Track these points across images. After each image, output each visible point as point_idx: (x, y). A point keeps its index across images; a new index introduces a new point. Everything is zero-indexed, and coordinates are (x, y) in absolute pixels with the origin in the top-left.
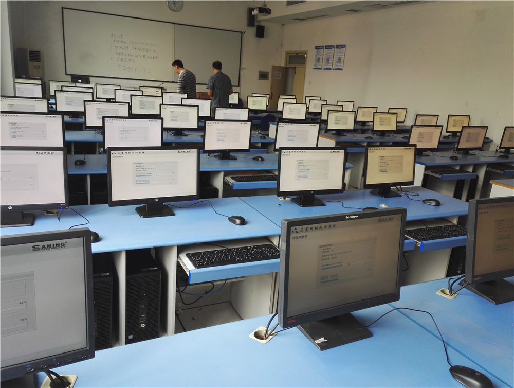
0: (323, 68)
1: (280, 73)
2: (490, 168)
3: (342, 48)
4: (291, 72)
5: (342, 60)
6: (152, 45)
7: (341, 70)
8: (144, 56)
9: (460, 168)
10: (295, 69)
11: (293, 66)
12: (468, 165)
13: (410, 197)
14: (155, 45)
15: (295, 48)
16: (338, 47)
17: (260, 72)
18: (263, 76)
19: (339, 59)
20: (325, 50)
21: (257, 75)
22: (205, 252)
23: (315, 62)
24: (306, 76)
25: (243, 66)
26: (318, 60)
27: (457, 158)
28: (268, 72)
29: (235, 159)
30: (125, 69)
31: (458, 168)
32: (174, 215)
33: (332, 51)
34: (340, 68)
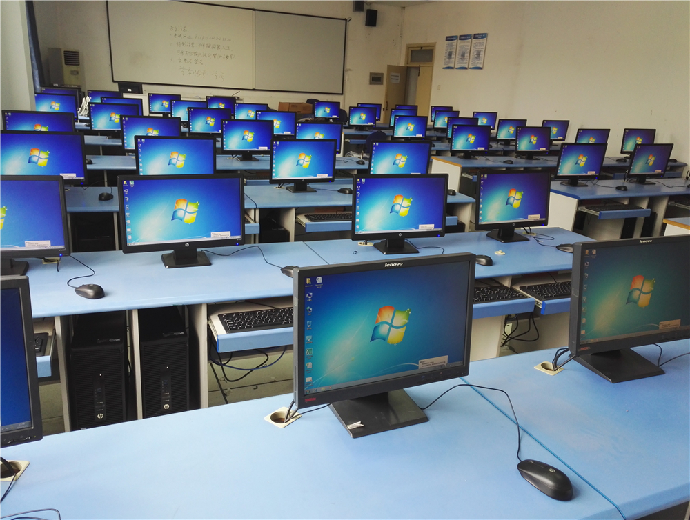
0: (456, 66)
1: (399, 75)
2: (673, 202)
3: (482, 37)
4: (413, 73)
5: (482, 55)
6: (224, 40)
7: (480, 68)
8: (215, 55)
9: (629, 203)
10: (418, 68)
11: (416, 65)
12: (640, 199)
13: (541, 241)
14: (229, 40)
15: (419, 40)
16: (476, 36)
17: (371, 74)
18: (376, 79)
19: (478, 54)
20: (459, 41)
21: (367, 78)
22: (243, 313)
23: (445, 59)
24: (433, 79)
25: (348, 66)
26: (450, 55)
27: (625, 189)
28: (382, 74)
29: (314, 191)
30: (190, 74)
31: (626, 203)
32: (210, 264)
33: (468, 42)
34: (479, 66)
